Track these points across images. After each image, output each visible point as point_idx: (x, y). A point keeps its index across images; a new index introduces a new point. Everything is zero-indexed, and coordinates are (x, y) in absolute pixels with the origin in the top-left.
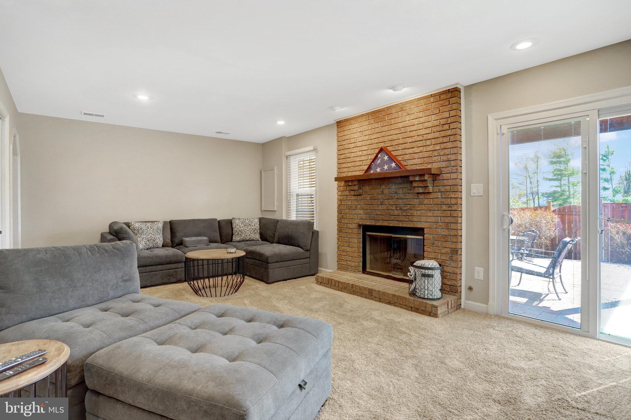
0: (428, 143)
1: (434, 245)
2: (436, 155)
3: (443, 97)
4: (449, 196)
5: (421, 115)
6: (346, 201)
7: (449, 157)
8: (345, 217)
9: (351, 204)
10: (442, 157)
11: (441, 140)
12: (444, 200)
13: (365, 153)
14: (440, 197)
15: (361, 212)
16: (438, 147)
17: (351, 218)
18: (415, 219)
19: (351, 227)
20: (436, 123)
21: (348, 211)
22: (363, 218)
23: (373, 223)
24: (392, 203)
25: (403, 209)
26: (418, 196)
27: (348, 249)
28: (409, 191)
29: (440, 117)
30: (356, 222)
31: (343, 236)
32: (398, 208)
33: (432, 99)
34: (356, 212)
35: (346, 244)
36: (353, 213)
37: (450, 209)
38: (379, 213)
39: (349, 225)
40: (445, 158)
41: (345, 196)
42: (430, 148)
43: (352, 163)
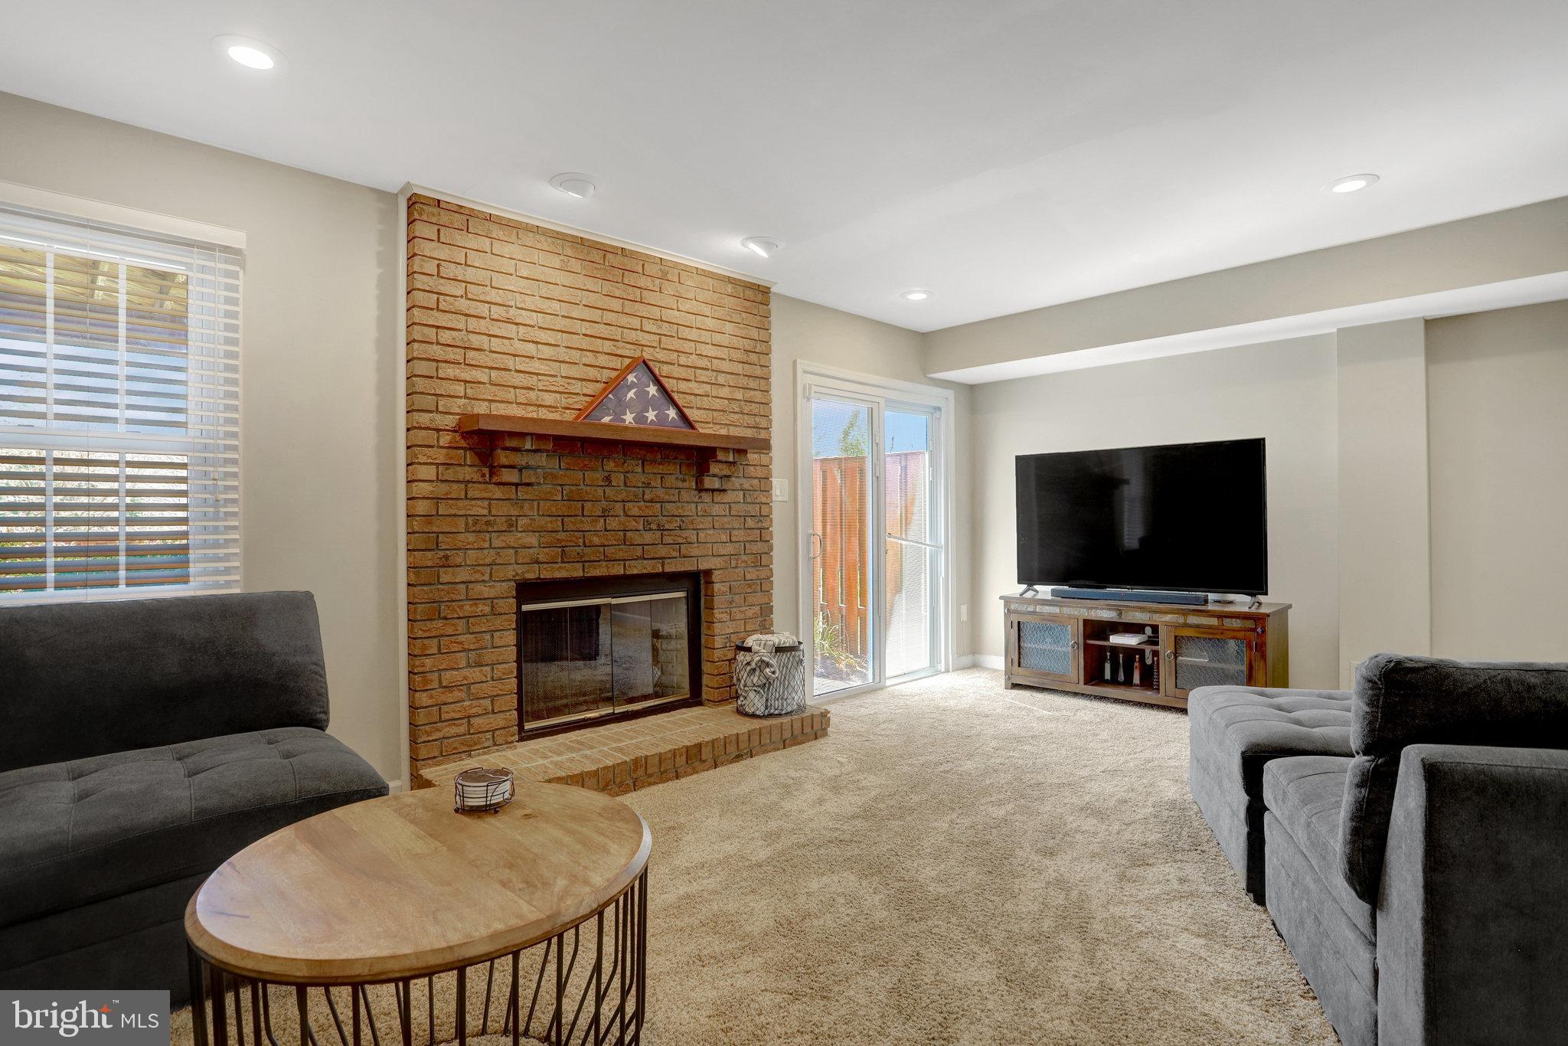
0: (721, 379)
1: (734, 604)
2: (737, 410)
3: (749, 293)
4: (758, 501)
5: (706, 310)
6: (460, 503)
7: (757, 419)
8: (459, 560)
9: (485, 512)
10: (746, 417)
11: (743, 381)
12: (750, 507)
13: (547, 352)
14: (742, 501)
15: (532, 539)
16: (739, 395)
17: (488, 561)
18: (695, 552)
19: (485, 591)
20: (736, 342)
21: (471, 537)
22: (542, 558)
23: (576, 572)
24: (635, 511)
25: (667, 527)
26: (700, 497)
27: (475, 674)
28: (680, 484)
29: (743, 333)
30: (510, 574)
31: (450, 631)
32: (654, 526)
33: (729, 289)
34: (510, 539)
35: (462, 659)
36: (496, 543)
37: (760, 525)
38: (596, 540)
39: (479, 587)
40: (751, 421)
41: (455, 486)
42: (725, 392)
43: (494, 373)
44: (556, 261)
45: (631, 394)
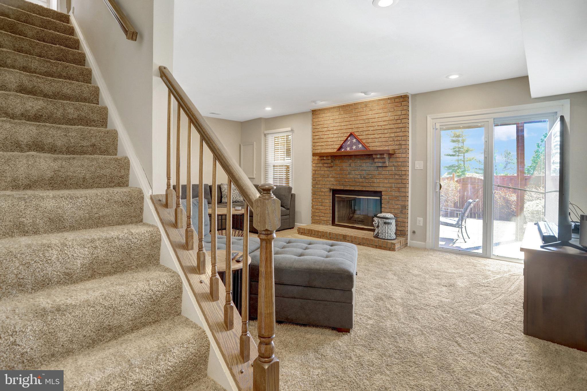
0: (386, 131)
1: (390, 203)
2: (392, 140)
3: (397, 100)
4: (401, 169)
5: (380, 111)
6: (319, 171)
7: (400, 142)
8: (319, 183)
9: (323, 173)
10: (395, 142)
11: (395, 130)
12: (397, 172)
13: (336, 135)
14: (394, 170)
15: (332, 179)
16: (393, 135)
17: (324, 184)
18: (375, 185)
19: (324, 190)
20: (392, 118)
21: (321, 178)
22: (334, 184)
23: (342, 188)
24: (357, 173)
25: (366, 177)
26: (377, 169)
27: (321, 207)
28: (371, 165)
29: (395, 114)
30: (328, 187)
31: (317, 198)
32: (362, 177)
33: (389, 101)
34: (328, 179)
35: (319, 204)
36: (325, 180)
37: (401, 178)
38: (347, 180)
39: (322, 189)
40: (398, 143)
41: (318, 168)
42: (387, 135)
43: (325, 143)
44: (338, 113)
45: (349, 143)
